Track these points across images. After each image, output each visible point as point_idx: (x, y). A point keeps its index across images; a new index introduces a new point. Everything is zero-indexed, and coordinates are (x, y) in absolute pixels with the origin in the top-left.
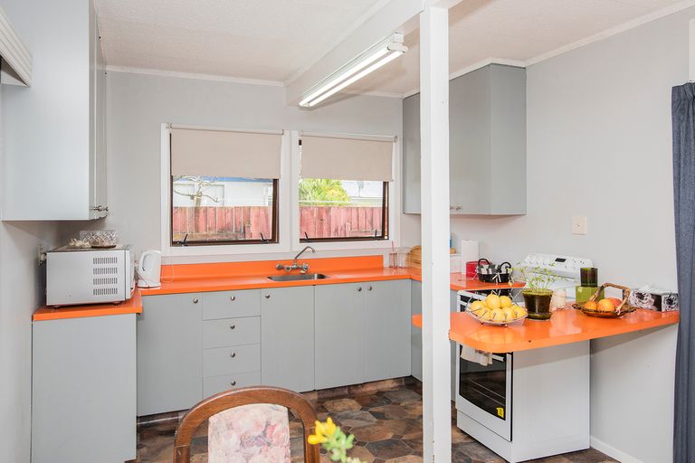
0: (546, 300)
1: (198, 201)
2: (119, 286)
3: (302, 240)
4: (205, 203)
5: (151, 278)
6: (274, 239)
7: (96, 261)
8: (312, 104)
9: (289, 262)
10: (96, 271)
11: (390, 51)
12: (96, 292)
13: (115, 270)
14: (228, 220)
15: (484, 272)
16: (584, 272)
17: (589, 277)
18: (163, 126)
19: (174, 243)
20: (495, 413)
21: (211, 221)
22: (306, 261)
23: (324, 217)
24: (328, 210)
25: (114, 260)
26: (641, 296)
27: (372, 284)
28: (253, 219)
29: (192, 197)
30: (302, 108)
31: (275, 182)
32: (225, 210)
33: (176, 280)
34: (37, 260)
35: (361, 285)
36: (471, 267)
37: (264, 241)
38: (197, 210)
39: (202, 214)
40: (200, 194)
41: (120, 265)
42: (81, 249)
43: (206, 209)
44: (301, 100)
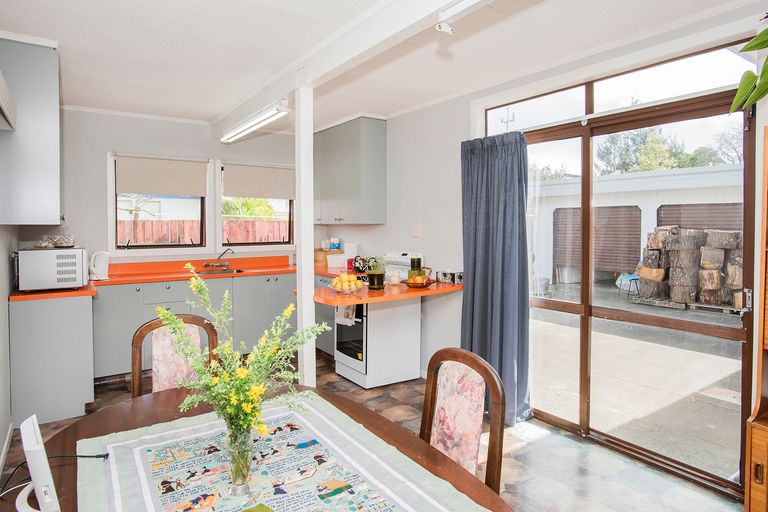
0: (381, 277)
1: (136, 215)
2: (78, 276)
3: (224, 245)
4: (142, 216)
5: (102, 273)
6: (202, 244)
7: (58, 257)
8: (230, 141)
9: (213, 261)
10: (59, 265)
11: (279, 111)
12: (59, 280)
13: (74, 264)
14: (165, 232)
15: (357, 265)
16: (413, 261)
17: (416, 264)
18: (109, 154)
19: (119, 247)
20: (357, 358)
21: (148, 234)
22: (227, 260)
23: (250, 229)
24: (253, 224)
25: (74, 257)
26: (445, 275)
27: (277, 276)
28: (187, 231)
29: (131, 212)
30: (223, 143)
31: (203, 199)
32: (161, 223)
33: (120, 276)
34: (10, 257)
35: (269, 277)
36: (350, 262)
37: (194, 246)
38: (135, 223)
39: (140, 227)
40: (138, 209)
41: (78, 260)
42: (46, 248)
43: (144, 223)
44: (222, 137)
